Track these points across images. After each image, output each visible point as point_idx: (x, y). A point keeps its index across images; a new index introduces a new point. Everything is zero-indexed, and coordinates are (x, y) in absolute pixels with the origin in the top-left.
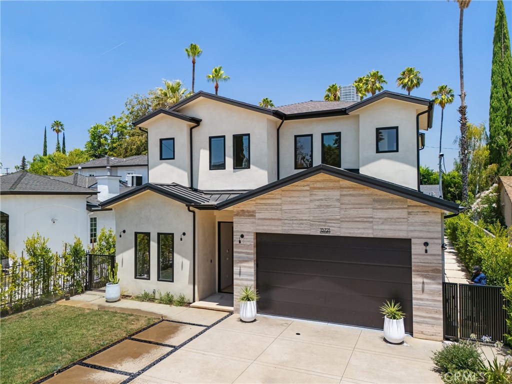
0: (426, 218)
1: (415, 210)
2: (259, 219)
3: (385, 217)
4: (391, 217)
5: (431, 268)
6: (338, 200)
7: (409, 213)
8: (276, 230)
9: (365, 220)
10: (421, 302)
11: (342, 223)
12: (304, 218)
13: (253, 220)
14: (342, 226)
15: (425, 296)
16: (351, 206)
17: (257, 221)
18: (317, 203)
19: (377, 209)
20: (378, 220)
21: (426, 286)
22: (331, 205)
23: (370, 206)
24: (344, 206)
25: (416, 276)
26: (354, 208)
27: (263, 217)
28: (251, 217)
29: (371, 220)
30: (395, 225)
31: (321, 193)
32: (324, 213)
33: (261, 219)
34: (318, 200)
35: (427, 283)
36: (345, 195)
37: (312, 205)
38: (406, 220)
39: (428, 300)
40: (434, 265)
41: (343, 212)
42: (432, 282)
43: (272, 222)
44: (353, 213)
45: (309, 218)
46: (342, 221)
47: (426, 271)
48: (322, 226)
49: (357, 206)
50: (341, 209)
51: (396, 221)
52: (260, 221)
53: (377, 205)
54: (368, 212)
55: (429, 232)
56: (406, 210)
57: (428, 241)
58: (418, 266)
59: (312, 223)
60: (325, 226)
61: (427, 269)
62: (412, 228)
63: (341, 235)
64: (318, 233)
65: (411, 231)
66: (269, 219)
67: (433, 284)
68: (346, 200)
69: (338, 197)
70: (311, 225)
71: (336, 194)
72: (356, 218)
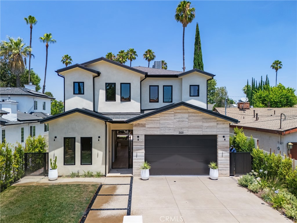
0: (224, 126)
1: (220, 122)
2: (148, 128)
3: (207, 126)
4: (210, 125)
5: (225, 147)
6: (187, 118)
7: (217, 124)
8: (157, 133)
9: (199, 127)
10: (222, 161)
11: (189, 129)
12: (171, 127)
13: (145, 128)
14: (189, 130)
15: (223, 159)
16: (193, 121)
17: (146, 129)
18: (178, 120)
19: (204, 122)
20: (205, 127)
21: (223, 154)
22: (184, 121)
23: (201, 121)
24: (190, 121)
25: (220, 150)
26: (194, 122)
27: (150, 127)
28: (143, 127)
29: (202, 127)
30: (212, 129)
31: (179, 115)
32: (181, 124)
33: (149, 128)
34: (178, 118)
35: (224, 153)
36: (190, 116)
37: (175, 121)
38: (216, 127)
39: (224, 160)
40: (227, 145)
41: (189, 124)
42: (226, 152)
43: (155, 129)
44: (194, 124)
45: (173, 127)
46: (189, 128)
47: (224, 148)
48: (179, 130)
49: (196, 121)
50: (189, 122)
51: (212, 127)
52: (148, 129)
53: (204, 120)
54: (200, 124)
55: (225, 131)
56: (216, 123)
57: (225, 135)
58: (221, 146)
59: (175, 129)
60: (181, 130)
61: (224, 147)
62: (218, 130)
63: (189, 134)
64: (178, 134)
65: (218, 131)
66: (153, 128)
67: (226, 153)
68: (191, 118)
69: (188, 117)
70: (174, 130)
71: (186, 115)
72: (195, 126)
